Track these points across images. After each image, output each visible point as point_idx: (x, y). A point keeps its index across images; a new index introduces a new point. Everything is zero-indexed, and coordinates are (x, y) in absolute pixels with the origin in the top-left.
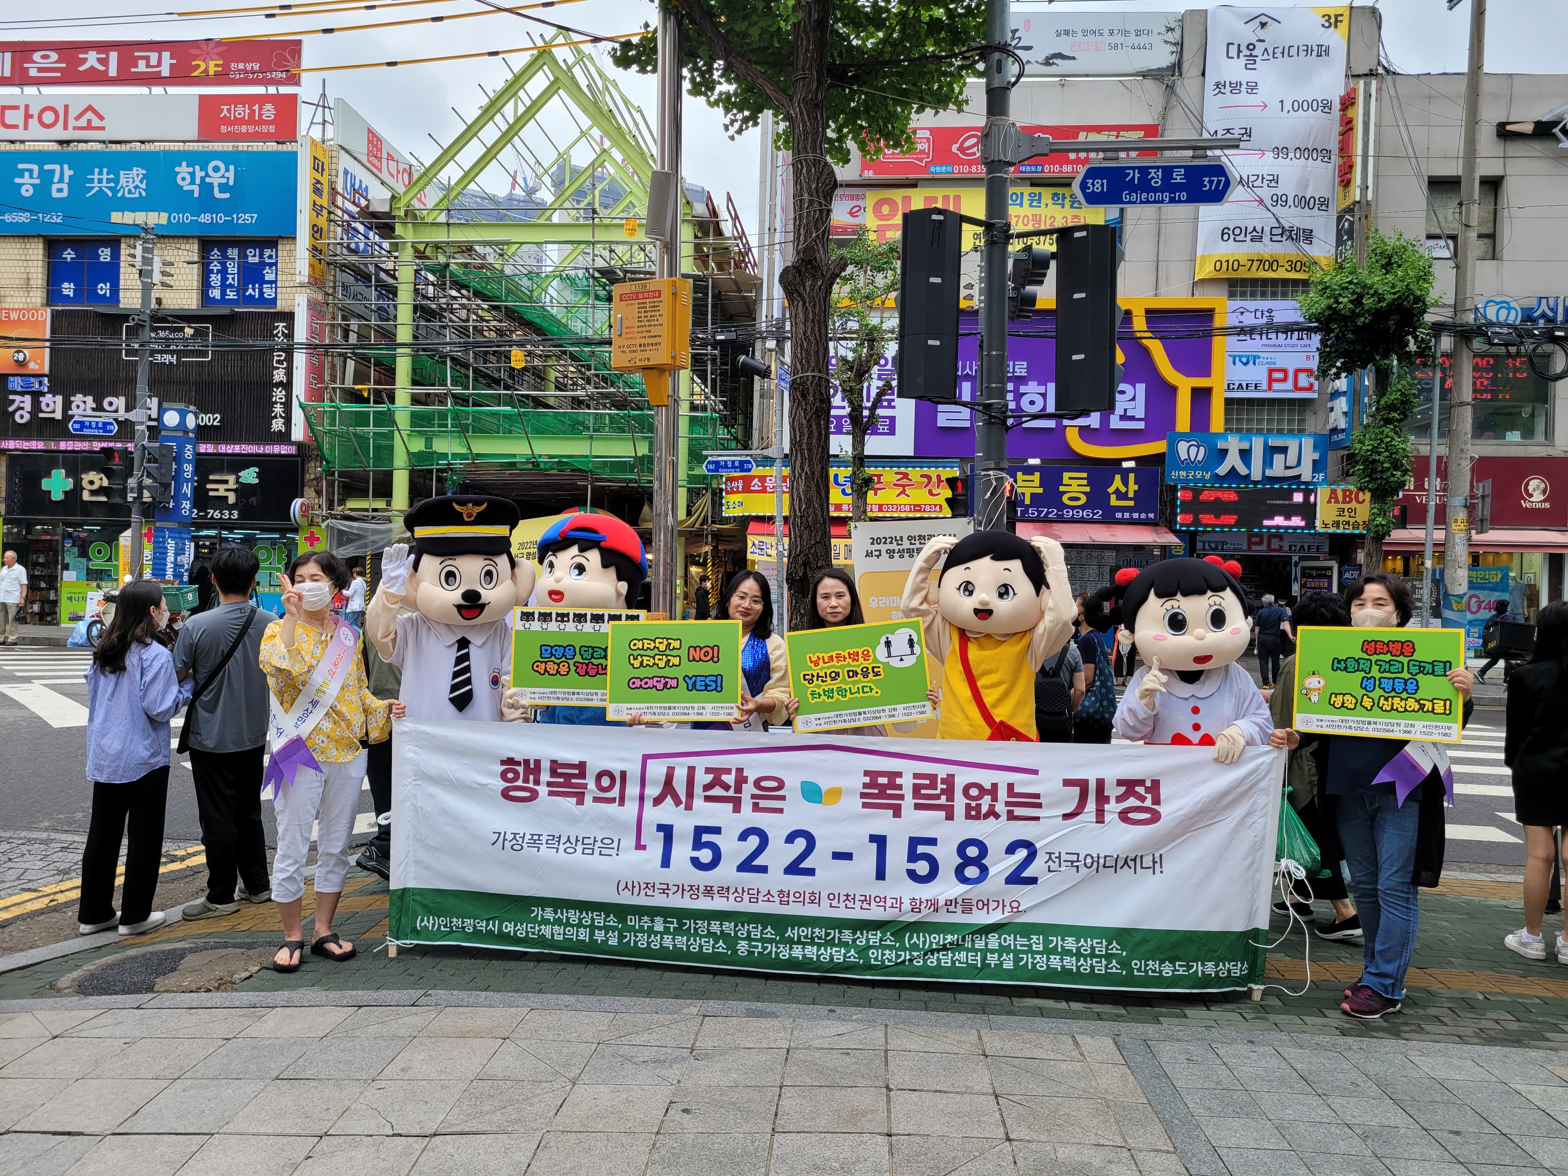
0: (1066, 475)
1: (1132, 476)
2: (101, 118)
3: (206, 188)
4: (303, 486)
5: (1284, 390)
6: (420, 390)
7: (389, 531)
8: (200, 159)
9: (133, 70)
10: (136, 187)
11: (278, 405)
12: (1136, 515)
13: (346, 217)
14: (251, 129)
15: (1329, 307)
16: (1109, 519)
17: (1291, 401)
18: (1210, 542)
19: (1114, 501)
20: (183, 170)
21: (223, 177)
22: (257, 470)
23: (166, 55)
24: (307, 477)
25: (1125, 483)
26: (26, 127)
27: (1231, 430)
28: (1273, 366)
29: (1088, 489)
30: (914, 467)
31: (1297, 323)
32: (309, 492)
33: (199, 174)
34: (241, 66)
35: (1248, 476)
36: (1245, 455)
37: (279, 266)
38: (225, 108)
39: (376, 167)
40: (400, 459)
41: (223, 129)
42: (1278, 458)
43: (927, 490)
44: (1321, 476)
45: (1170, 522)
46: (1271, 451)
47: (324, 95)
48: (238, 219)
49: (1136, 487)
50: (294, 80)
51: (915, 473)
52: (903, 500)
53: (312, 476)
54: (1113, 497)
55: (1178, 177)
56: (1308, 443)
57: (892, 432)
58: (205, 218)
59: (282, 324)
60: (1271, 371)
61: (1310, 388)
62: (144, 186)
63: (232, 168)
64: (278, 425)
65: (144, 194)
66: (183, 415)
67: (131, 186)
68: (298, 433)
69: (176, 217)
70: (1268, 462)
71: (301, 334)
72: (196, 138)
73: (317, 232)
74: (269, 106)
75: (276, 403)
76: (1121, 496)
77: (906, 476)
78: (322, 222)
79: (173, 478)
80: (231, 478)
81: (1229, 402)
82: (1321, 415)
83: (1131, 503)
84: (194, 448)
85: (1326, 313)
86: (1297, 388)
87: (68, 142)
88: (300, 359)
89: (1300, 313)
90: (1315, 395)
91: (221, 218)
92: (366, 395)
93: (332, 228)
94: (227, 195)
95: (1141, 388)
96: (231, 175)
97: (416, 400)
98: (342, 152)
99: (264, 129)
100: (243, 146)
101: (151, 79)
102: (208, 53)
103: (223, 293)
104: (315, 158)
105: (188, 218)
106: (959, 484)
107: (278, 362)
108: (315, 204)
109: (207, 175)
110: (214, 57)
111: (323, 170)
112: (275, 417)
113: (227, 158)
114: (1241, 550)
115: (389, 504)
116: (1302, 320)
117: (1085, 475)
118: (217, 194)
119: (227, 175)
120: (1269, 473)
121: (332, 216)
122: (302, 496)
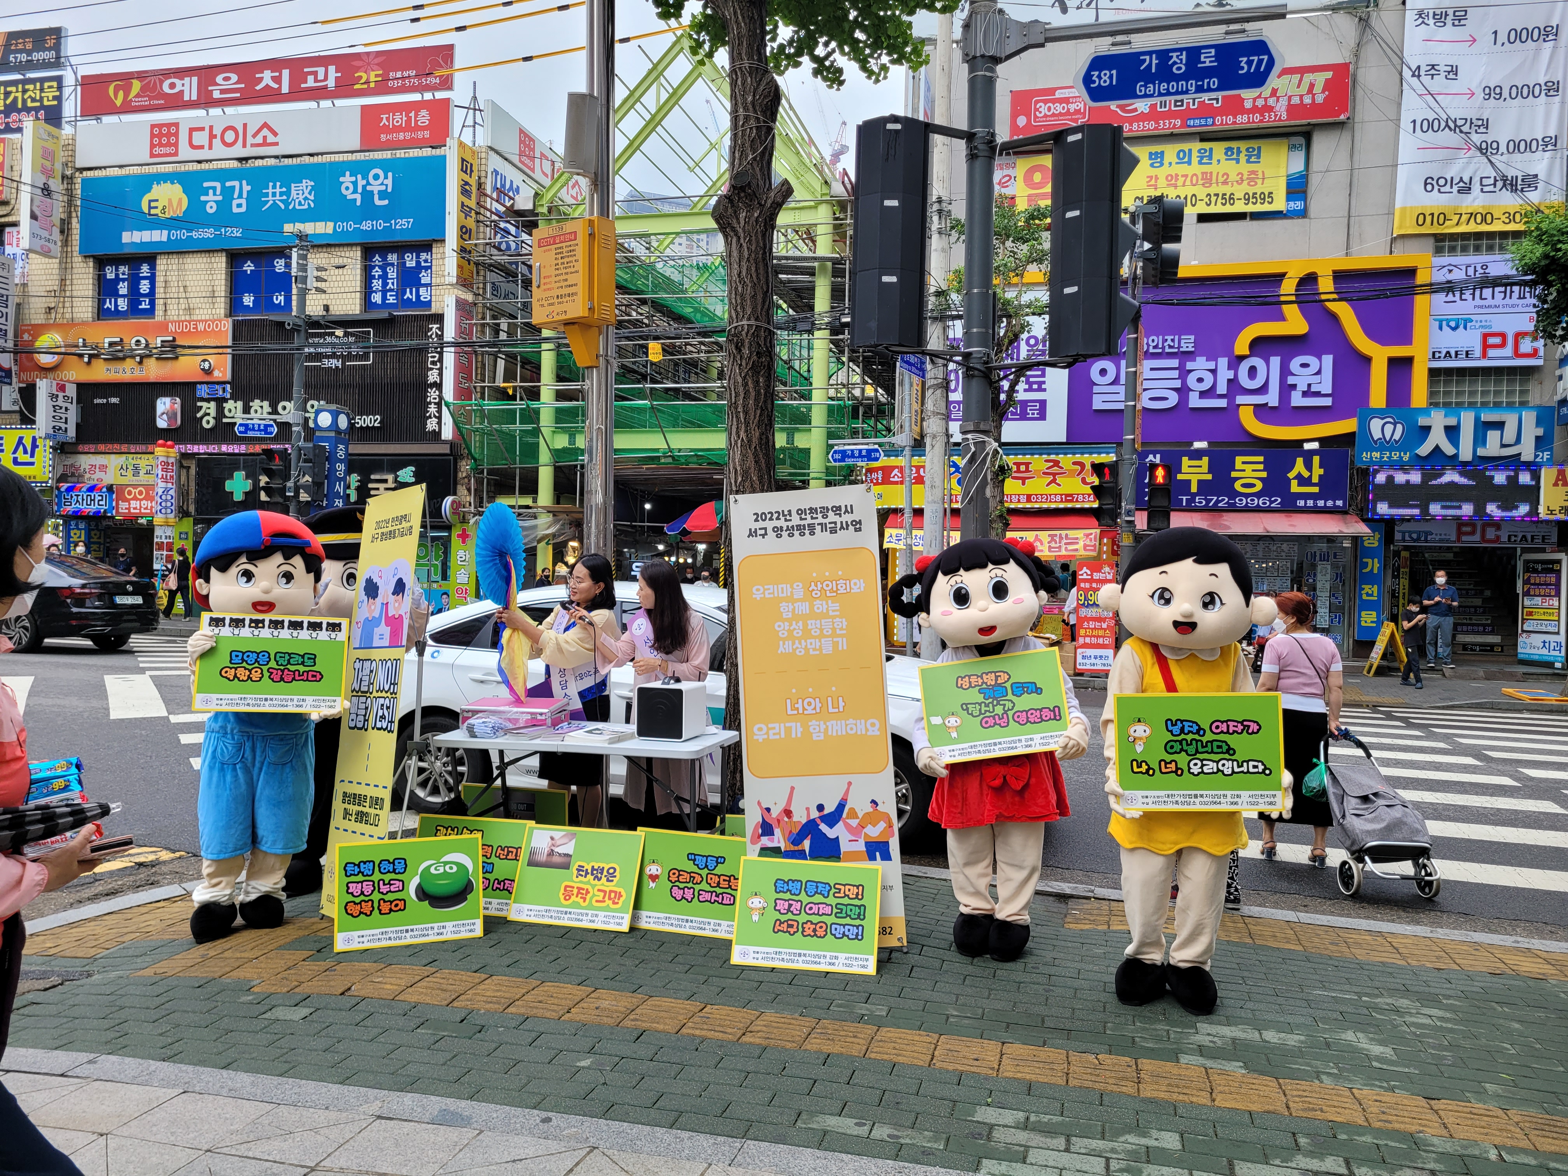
0: (1239, 460)
1: (1316, 459)
2: (275, 134)
3: (367, 195)
4: (456, 484)
5: (1501, 358)
6: (563, 386)
7: (535, 527)
8: (361, 169)
9: (303, 86)
10: (306, 199)
11: (433, 406)
12: (1321, 503)
13: (494, 217)
14: (408, 136)
15: (1546, 256)
16: (1289, 506)
17: (1512, 371)
18: (1410, 533)
19: (1295, 488)
20: (347, 179)
21: (382, 184)
22: (413, 469)
23: (332, 69)
24: (460, 475)
25: (1309, 466)
26: (210, 148)
27: (1436, 405)
28: (1487, 331)
29: (1264, 475)
30: (1065, 454)
31: (1508, 277)
32: (462, 490)
33: (361, 183)
34: (399, 75)
35: (1456, 456)
36: (1452, 432)
37: (434, 268)
38: (384, 116)
39: (529, 168)
40: (544, 456)
41: (383, 137)
42: (1493, 436)
43: (1079, 479)
44: (1546, 455)
45: (1361, 510)
46: (1483, 428)
47: (475, 98)
48: (396, 224)
49: (1322, 471)
50: (447, 84)
51: (1066, 460)
52: (1053, 489)
53: (464, 475)
54: (1294, 483)
55: (1207, 60)
56: (1529, 418)
57: (1042, 416)
58: (366, 226)
59: (435, 326)
60: (1485, 336)
61: (1534, 354)
62: (312, 198)
63: (390, 175)
64: (431, 425)
65: (312, 205)
66: (335, 415)
67: (301, 197)
68: (447, 433)
69: (341, 226)
70: (1480, 439)
71: (450, 333)
72: (357, 146)
73: (465, 233)
74: (424, 112)
75: (430, 403)
76: (1303, 481)
77: (1056, 463)
78: (471, 223)
79: (327, 477)
80: (390, 477)
81: (1434, 373)
82: (1548, 384)
83: (1316, 490)
84: (347, 449)
85: (1543, 263)
86: (1517, 354)
87: (246, 159)
88: (449, 357)
89: (1510, 264)
90: (1540, 362)
91: (381, 225)
92: (511, 392)
93: (481, 229)
94: (386, 202)
95: (1328, 360)
96: (389, 182)
97: (560, 396)
98: (491, 153)
99: (420, 135)
100: (400, 154)
101: (319, 93)
102: (369, 64)
103: (384, 298)
104: (463, 160)
105: (351, 226)
106: (1107, 470)
107: (433, 363)
108: (463, 204)
109: (368, 183)
110: (375, 67)
111: (472, 171)
112: (430, 417)
113: (385, 165)
114: (1448, 541)
115: (535, 500)
116: (1514, 272)
117: (1261, 459)
118: (378, 202)
119: (386, 182)
120: (1481, 452)
121: (482, 218)
122: (455, 494)
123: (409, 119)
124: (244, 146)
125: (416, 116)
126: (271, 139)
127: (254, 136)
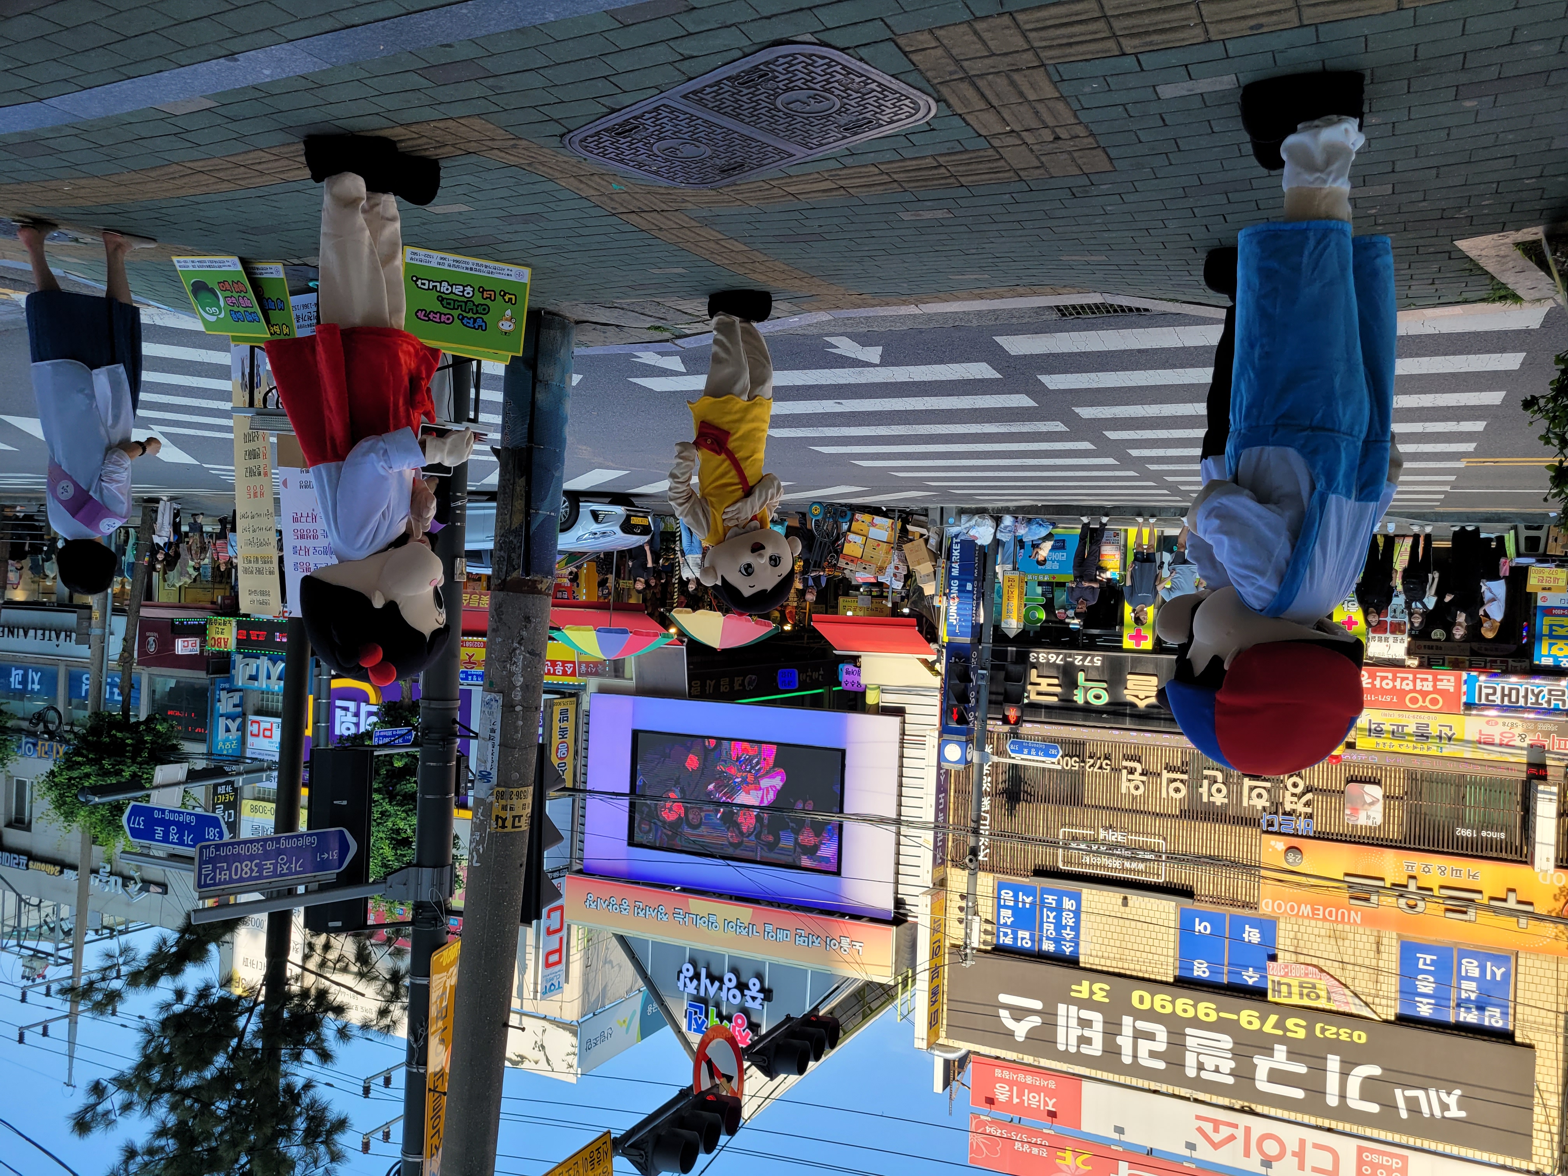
14: (1021, 1076)
26: (1302, 1142)
72: (1087, 1083)
99: (1006, 1074)
101: (1139, 1157)
103: (1059, 902)
123: (1020, 1095)
124: (1248, 1130)
125: (1011, 1097)
126: (1208, 1127)
127: (1232, 1138)
